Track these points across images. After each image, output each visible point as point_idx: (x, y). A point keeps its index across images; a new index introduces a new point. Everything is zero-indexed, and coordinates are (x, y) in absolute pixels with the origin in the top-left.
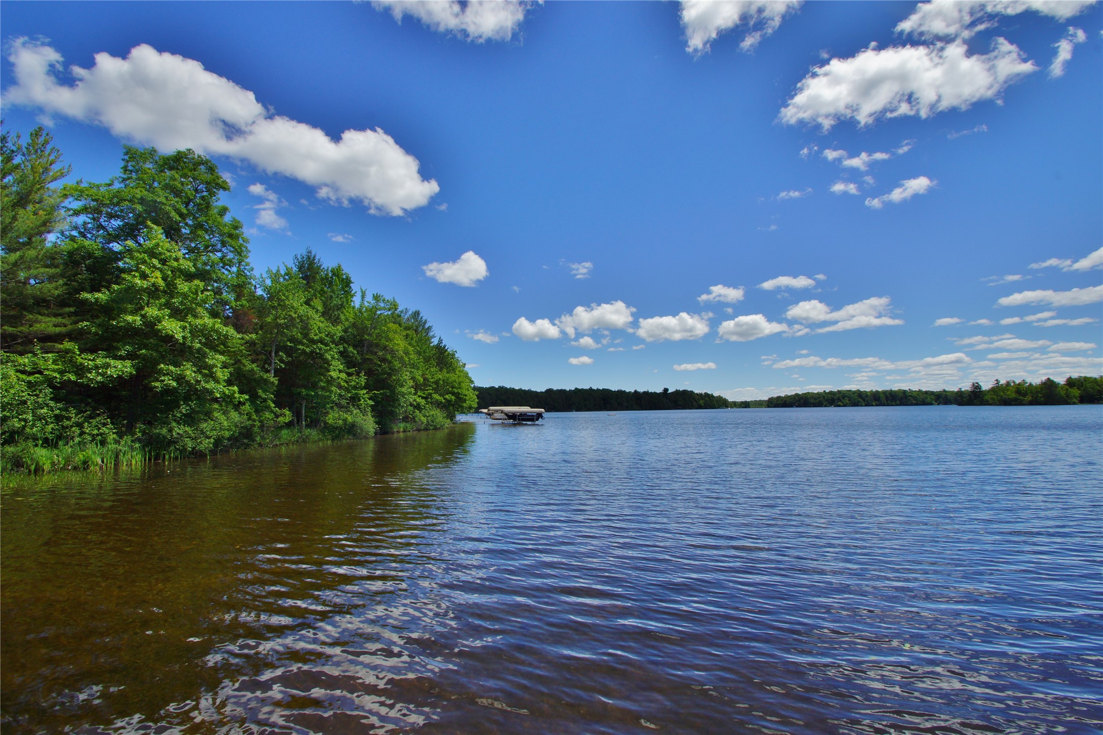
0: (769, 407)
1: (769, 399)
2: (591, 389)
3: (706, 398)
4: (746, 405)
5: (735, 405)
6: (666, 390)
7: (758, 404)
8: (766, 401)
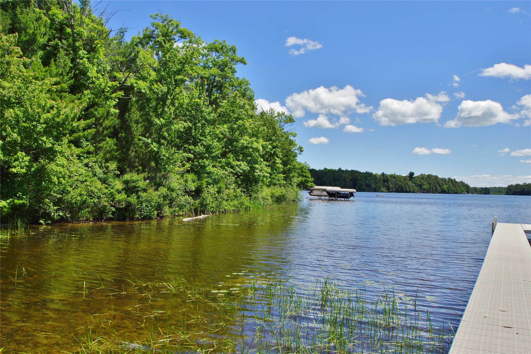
0: (507, 194)
1: (509, 186)
2: (340, 170)
3: (450, 184)
4: (486, 191)
5: (476, 191)
6: (411, 174)
7: (498, 191)
8: (505, 188)
